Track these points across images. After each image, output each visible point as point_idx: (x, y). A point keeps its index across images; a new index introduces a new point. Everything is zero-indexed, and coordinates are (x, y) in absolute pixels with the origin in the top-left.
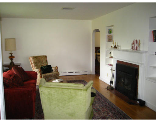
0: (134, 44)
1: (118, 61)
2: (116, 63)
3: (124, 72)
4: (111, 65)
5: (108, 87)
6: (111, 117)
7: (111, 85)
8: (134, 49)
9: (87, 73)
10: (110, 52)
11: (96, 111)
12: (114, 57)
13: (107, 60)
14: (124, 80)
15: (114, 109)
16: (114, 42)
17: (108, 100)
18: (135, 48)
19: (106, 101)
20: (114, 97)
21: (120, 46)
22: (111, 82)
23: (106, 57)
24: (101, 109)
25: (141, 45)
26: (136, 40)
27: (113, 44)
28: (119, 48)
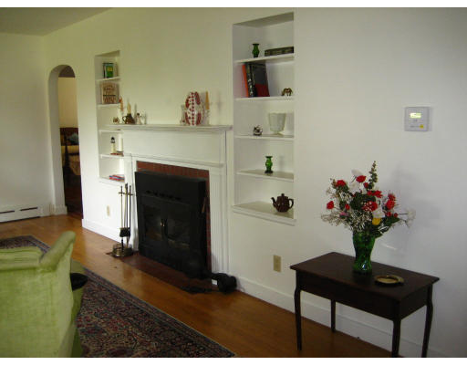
0: (190, 106)
1: (139, 164)
2: (135, 170)
3: (163, 195)
4: (120, 179)
5: (115, 250)
6: (141, 343)
7: (125, 242)
8: (190, 121)
9: (41, 213)
10: (113, 138)
11: (89, 332)
12: (126, 152)
13: (103, 165)
14: (165, 222)
15: (147, 315)
16: (125, 104)
17: (122, 291)
18: (195, 117)
19: (115, 296)
20: (137, 277)
21: (145, 117)
22: (125, 232)
23: (100, 153)
24: (104, 325)
25: (213, 109)
26: (197, 94)
27: (122, 109)
28: (143, 121)
